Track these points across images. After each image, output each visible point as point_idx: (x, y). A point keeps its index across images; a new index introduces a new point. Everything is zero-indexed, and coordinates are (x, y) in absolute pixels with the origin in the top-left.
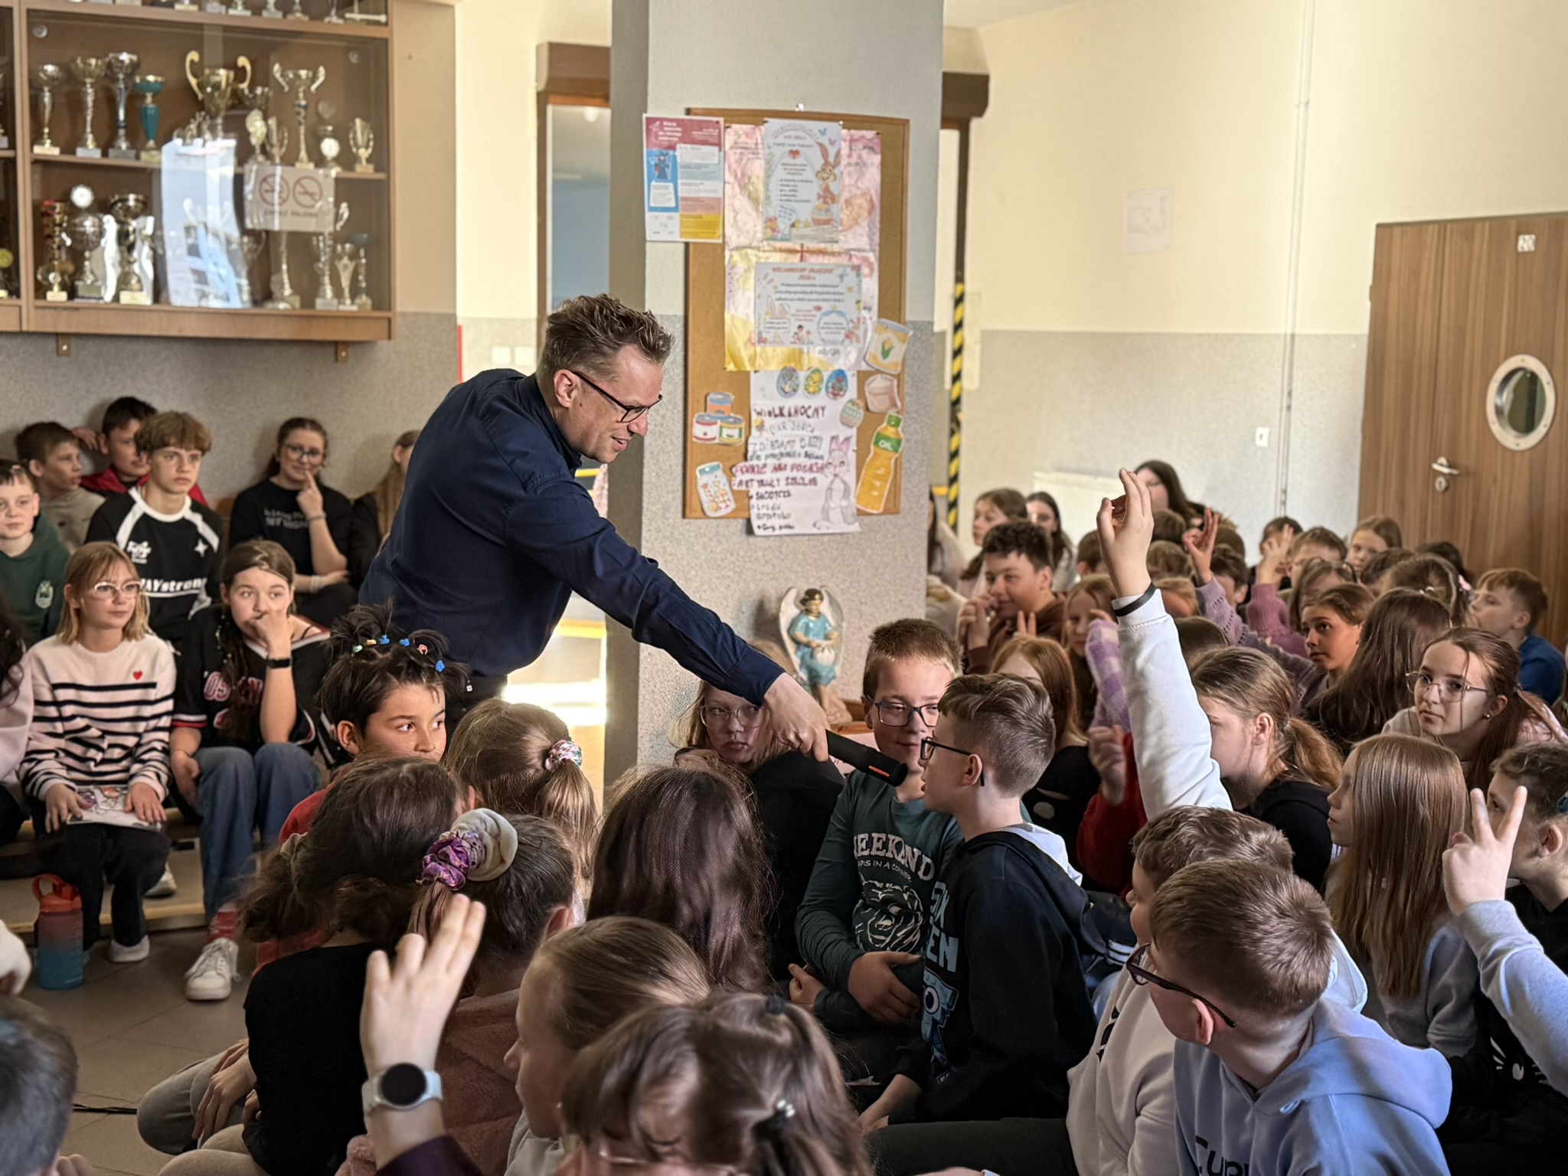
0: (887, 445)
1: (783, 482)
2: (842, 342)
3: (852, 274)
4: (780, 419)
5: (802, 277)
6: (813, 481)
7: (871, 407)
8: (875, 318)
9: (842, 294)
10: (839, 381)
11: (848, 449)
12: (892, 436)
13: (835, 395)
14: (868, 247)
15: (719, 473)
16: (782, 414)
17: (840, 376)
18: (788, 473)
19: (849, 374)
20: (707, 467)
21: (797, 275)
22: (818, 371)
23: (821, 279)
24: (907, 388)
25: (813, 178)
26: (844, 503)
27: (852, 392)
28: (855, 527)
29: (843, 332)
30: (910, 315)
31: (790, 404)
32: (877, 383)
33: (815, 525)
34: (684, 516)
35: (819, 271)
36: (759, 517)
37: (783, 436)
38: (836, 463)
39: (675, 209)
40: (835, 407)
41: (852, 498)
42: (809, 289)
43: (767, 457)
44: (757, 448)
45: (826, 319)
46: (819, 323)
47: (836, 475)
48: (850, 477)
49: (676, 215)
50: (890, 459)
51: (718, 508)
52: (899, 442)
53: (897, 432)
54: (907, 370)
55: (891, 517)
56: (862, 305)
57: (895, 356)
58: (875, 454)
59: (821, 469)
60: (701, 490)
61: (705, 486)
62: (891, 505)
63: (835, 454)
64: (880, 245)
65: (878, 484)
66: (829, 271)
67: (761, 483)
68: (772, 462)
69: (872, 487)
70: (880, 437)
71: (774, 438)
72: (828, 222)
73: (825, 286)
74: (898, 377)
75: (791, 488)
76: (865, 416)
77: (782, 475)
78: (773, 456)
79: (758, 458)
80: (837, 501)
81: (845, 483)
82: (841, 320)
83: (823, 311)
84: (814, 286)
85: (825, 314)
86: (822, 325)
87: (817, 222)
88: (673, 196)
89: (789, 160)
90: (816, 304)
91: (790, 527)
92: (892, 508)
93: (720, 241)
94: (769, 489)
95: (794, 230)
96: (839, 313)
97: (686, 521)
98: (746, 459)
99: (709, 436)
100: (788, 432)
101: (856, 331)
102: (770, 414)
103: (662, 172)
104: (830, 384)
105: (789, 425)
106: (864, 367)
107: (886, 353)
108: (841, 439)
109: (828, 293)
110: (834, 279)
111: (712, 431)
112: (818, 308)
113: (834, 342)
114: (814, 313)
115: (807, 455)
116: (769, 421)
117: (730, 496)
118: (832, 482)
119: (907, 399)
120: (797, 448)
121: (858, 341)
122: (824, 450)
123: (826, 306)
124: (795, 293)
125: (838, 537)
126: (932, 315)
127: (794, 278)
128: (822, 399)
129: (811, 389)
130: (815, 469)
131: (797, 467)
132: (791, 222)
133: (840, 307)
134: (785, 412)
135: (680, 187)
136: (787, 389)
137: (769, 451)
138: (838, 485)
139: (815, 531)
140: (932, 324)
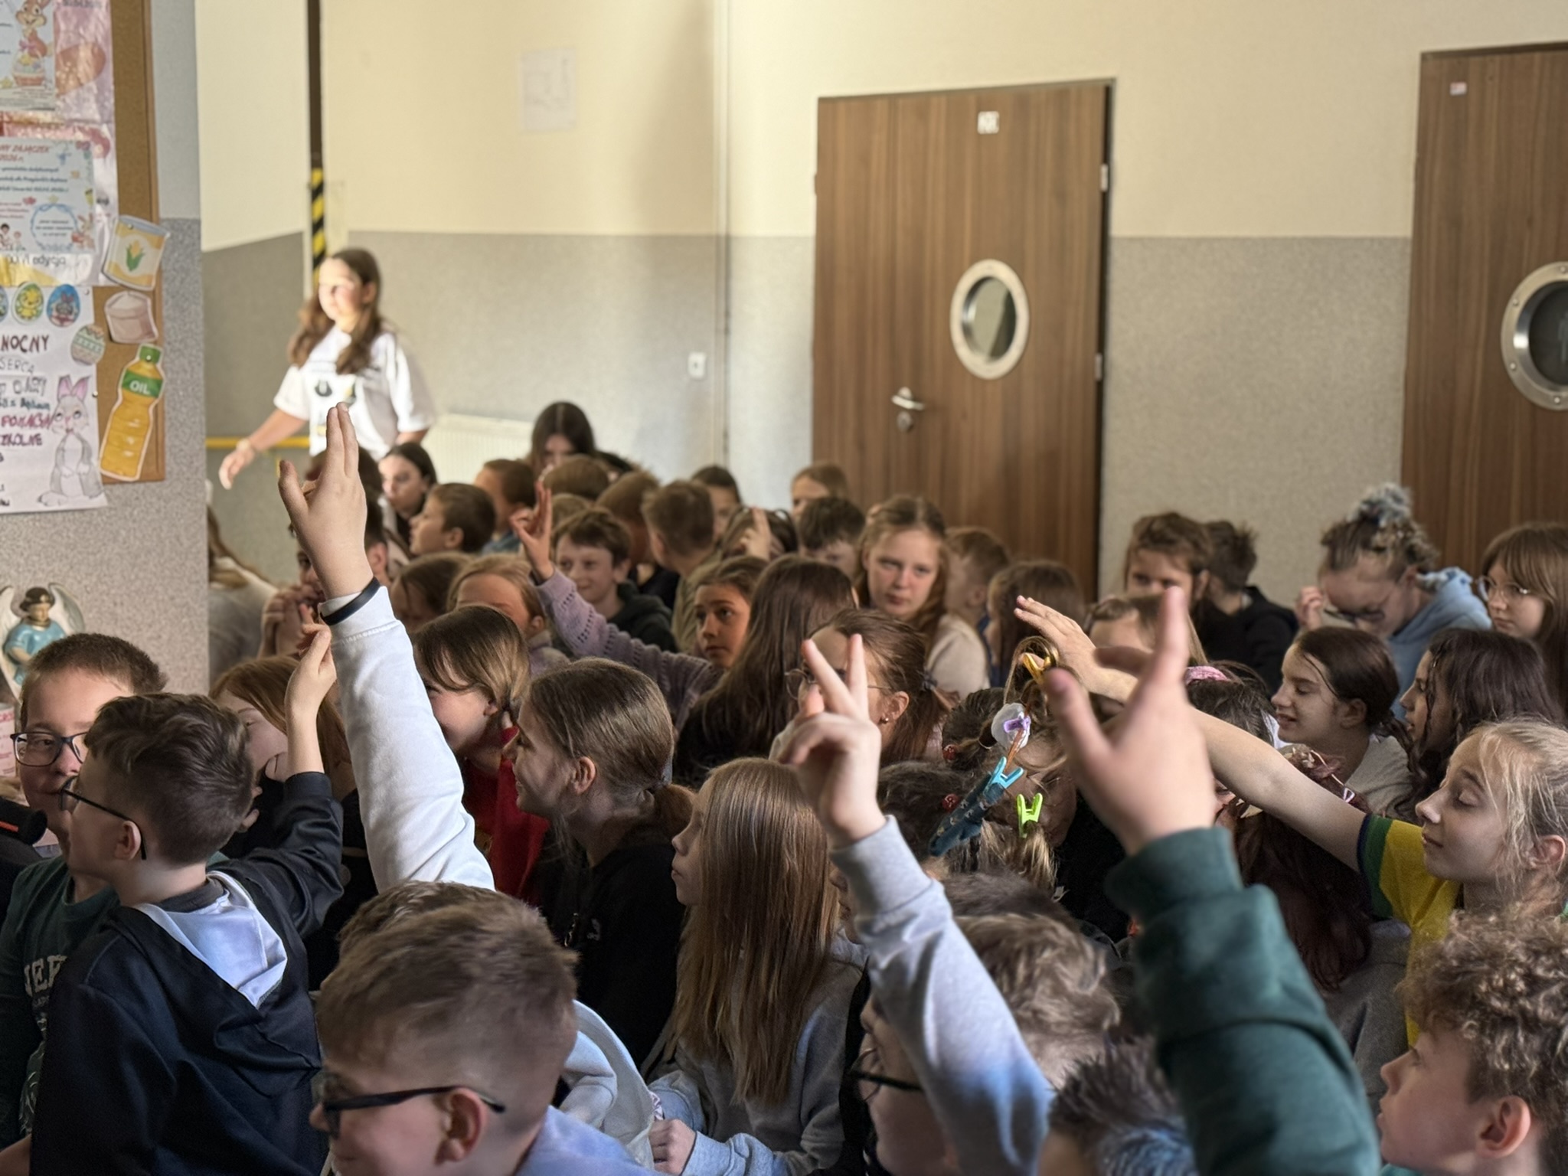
0: (143, 388)
2: (69, 249)
3: (77, 156)
6: (36, 439)
7: (115, 337)
8: (115, 214)
9: (65, 181)
10: (68, 301)
11: (85, 396)
12: (148, 375)
13: (63, 321)
14: (97, 117)
17: (67, 295)
19: (80, 291)
22: (35, 287)
23: (30, 160)
24: (167, 310)
25: (13, 21)
26: (84, 468)
27: (86, 315)
28: (101, 501)
29: (69, 233)
30: (167, 208)
32: (124, 303)
33: (40, 500)
35: (29, 149)
38: (70, 413)
40: (62, 337)
41: (95, 461)
42: (16, 174)
45: (41, 216)
46: (32, 221)
47: (68, 431)
48: (91, 434)
50: (148, 406)
52: (159, 383)
53: (156, 370)
54: (165, 286)
55: (153, 485)
56: (95, 197)
57: (148, 266)
58: (124, 399)
59: (47, 422)
62: (152, 469)
63: (67, 401)
64: (117, 114)
65: (131, 440)
66: (43, 149)
69: (123, 446)
70: (130, 378)
72: (38, 81)
73: (39, 170)
74: (153, 295)
75: (3, 450)
76: (107, 349)
80: (73, 466)
81: (83, 441)
82: (65, 216)
83: (38, 203)
84: (22, 169)
85: (41, 209)
86: (37, 223)
87: (23, 82)
90: (27, 195)
92: (154, 472)
96: (63, 207)
101: (87, 233)
104: (54, 306)
106: (102, 280)
107: (133, 263)
108: (74, 380)
109: (43, 180)
110: (50, 160)
112: (31, 201)
113: (56, 248)
114: (24, 206)
115: (24, 403)
118: (64, 440)
119: (168, 325)
120: (9, 394)
121: (92, 245)
122: (48, 395)
123: (42, 199)
125: (77, 515)
126: (198, 211)
128: (43, 326)
129: (26, 313)
130: (37, 422)
131: (10, 420)
133: (62, 199)
138: (73, 443)
139: (41, 507)
140: (198, 222)
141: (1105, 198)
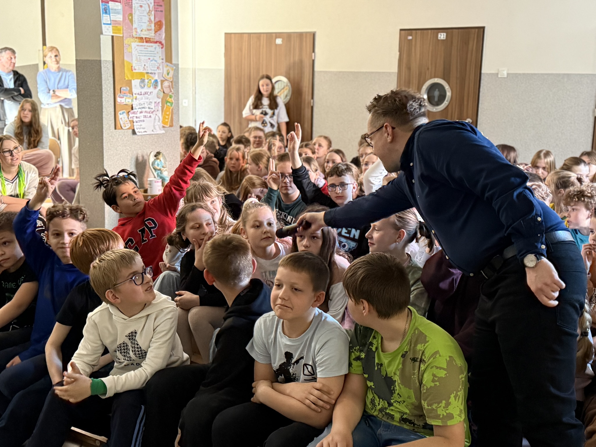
0: (168, 104)
1: (142, 117)
2: (157, 70)
3: (158, 48)
4: (141, 96)
5: (145, 48)
6: (150, 117)
7: (165, 92)
8: (165, 62)
9: (155, 54)
10: (156, 83)
11: (159, 106)
12: (171, 102)
13: (155, 88)
15: (125, 114)
16: (141, 94)
17: (156, 81)
18: (144, 114)
19: (159, 80)
20: (121, 112)
21: (143, 47)
22: (150, 80)
23: (150, 49)
24: (174, 86)
25: (146, 15)
26: (159, 124)
27: (159, 87)
29: (156, 67)
30: (174, 62)
31: (143, 91)
32: (166, 84)
33: (153, 131)
34: (115, 128)
35: (150, 46)
36: (137, 129)
37: (142, 102)
38: (156, 110)
39: (110, 24)
40: (155, 91)
41: (161, 122)
42: (147, 52)
43: (138, 108)
44: (136, 105)
45: (151, 62)
47: (156, 115)
48: (160, 115)
49: (111, 26)
50: (170, 109)
51: (126, 126)
52: (172, 103)
53: (172, 100)
54: (174, 80)
55: (171, 128)
56: (161, 58)
57: (171, 75)
58: (166, 107)
59: (152, 112)
60: (120, 120)
61: (121, 119)
62: (171, 124)
63: (156, 107)
64: (165, 38)
65: (167, 117)
66: (152, 46)
67: (136, 117)
68: (140, 110)
70: (167, 102)
71: (139, 102)
72: (151, 30)
73: (151, 51)
74: (171, 82)
75: (145, 119)
76: (164, 95)
77: (142, 115)
78: (140, 108)
79: (136, 109)
80: (157, 123)
81: (159, 117)
82: (155, 63)
87: (148, 30)
88: (109, 20)
89: (140, 8)
91: (146, 132)
93: (122, 35)
94: (138, 119)
95: (142, 32)
96: (156, 61)
97: (116, 130)
98: (132, 109)
99: (122, 102)
100: (143, 100)
101: (160, 67)
102: (138, 94)
103: (106, 11)
104: (154, 84)
105: (143, 98)
106: (163, 79)
107: (168, 74)
108: (157, 102)
110: (153, 50)
111: (123, 100)
112: (149, 59)
113: (154, 70)
114: (148, 60)
115: (149, 108)
116: (138, 96)
117: (128, 122)
118: (155, 117)
120: (146, 106)
122: (152, 106)
123: (151, 58)
124: (143, 53)
125: (159, 135)
126: (178, 61)
127: (142, 48)
128: (151, 89)
129: (149, 86)
131: (146, 112)
132: (141, 30)
133: (155, 58)
134: (142, 94)
135: (111, 17)
136: (142, 86)
137: (139, 107)
138: (157, 118)
139: (153, 133)
140: (178, 64)
141: (313, 61)
